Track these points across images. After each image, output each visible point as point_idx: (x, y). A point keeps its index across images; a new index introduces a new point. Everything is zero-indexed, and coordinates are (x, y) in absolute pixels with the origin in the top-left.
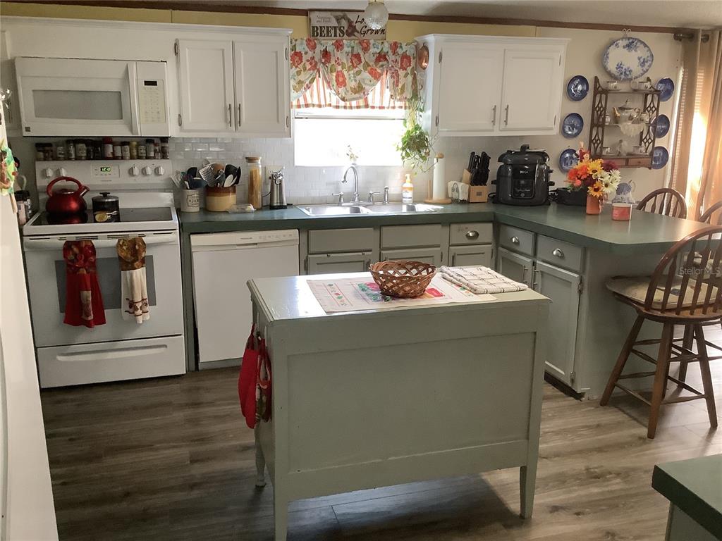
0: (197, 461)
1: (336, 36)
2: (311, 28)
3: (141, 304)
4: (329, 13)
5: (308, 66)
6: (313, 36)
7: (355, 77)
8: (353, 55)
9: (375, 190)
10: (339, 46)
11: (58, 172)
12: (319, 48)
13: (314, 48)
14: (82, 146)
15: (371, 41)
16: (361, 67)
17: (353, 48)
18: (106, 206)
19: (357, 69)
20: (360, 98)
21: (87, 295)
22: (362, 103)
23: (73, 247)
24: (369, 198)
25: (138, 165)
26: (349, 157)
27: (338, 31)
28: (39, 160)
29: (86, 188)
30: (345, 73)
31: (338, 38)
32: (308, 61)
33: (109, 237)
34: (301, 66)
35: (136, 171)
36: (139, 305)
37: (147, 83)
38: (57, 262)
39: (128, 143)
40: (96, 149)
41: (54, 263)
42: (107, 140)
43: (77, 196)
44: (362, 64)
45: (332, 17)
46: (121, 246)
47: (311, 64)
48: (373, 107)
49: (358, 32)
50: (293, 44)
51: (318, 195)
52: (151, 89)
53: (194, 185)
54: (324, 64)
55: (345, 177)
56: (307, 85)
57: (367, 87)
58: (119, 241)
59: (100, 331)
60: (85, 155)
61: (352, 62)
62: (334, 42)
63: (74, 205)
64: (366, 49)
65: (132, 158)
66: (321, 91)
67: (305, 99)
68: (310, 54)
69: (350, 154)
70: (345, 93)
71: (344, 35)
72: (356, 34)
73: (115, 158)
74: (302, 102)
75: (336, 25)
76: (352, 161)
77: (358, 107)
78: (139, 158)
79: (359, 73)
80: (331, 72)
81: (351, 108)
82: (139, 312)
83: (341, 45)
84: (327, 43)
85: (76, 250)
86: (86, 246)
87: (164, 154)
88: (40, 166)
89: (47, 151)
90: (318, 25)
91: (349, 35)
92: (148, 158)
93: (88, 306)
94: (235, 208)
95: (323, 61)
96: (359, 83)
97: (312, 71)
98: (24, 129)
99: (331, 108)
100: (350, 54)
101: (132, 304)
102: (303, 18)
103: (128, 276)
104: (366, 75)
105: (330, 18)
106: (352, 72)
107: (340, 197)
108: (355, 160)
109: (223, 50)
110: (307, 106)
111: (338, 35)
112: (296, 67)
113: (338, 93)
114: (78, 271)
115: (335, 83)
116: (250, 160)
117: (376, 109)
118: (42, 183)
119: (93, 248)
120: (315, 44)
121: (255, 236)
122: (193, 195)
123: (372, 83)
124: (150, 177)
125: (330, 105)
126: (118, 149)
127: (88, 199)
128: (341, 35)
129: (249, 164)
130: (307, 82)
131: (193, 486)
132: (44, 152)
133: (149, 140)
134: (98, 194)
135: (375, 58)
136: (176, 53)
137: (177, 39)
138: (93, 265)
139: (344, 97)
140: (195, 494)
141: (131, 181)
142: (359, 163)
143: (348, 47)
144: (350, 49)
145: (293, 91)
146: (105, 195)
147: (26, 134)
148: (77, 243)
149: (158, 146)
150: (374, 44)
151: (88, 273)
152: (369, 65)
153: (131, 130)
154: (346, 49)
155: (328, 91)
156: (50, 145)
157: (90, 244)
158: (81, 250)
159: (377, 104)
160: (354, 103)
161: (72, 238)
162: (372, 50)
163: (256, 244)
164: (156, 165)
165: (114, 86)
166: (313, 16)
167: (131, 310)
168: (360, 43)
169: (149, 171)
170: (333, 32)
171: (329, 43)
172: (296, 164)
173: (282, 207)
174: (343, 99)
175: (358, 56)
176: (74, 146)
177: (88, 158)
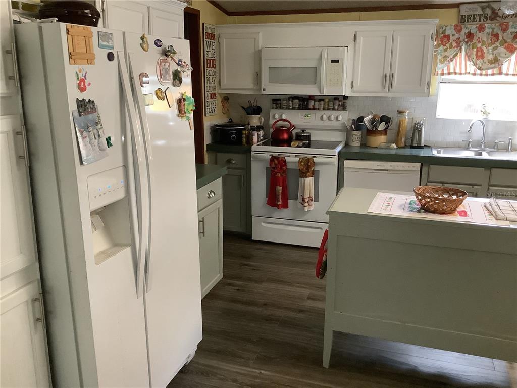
0: (311, 299)
1: (480, 21)
2: (460, 17)
3: (308, 199)
4: (476, 4)
5: (454, 44)
6: (461, 22)
7: (492, 51)
8: (492, 35)
9: (501, 140)
10: (481, 29)
11: (281, 116)
12: (465, 31)
13: (460, 31)
14: (297, 101)
15: (510, 24)
16: (498, 44)
17: (493, 29)
18: (302, 138)
19: (495, 45)
20: (495, 67)
21: (280, 189)
22: (496, 71)
23: (275, 160)
24: (494, 146)
25: (326, 114)
26: (482, 113)
27: (482, 18)
28: (273, 108)
29: (294, 126)
30: (485, 49)
31: (482, 22)
32: (454, 41)
33: (296, 156)
34: (448, 45)
35: (325, 117)
36: (307, 200)
37: (333, 61)
38: (267, 168)
39: (323, 100)
40: (304, 103)
41: (265, 168)
42: (311, 97)
43: (288, 131)
44: (499, 41)
45: (478, 7)
46: (301, 162)
47: (457, 43)
48: (507, 74)
49: (500, 17)
50: (444, 29)
51: (452, 141)
52: (335, 65)
53: (358, 128)
54: (467, 43)
55: (470, 128)
56: (451, 59)
57: (501, 59)
58: (300, 159)
59: (285, 213)
60: (298, 106)
61: (491, 40)
62: (478, 25)
63: (286, 136)
64: (504, 30)
65: (324, 109)
66: (463, 63)
67: (449, 69)
68: (457, 36)
69: (483, 110)
70: (482, 64)
71: (487, 20)
72: (498, 18)
73: (314, 109)
74: (446, 71)
75: (481, 13)
76: (484, 116)
77: (493, 75)
78: (328, 109)
79: (496, 48)
80: (473, 48)
81: (487, 75)
82: (306, 204)
83: (483, 28)
84: (471, 27)
85: (276, 162)
86: (282, 160)
87: (343, 107)
88: (272, 112)
89: (278, 104)
90: (466, 14)
91: (492, 19)
92: (334, 109)
93: (279, 195)
94: (383, 145)
95: (466, 40)
96: (496, 56)
97: (456, 48)
98: (262, 90)
99: (470, 75)
100: (490, 34)
101: (303, 199)
102: (455, 10)
103: (303, 181)
104: (502, 50)
105: (477, 8)
106: (491, 48)
107: (469, 143)
108: (487, 115)
109: (386, 37)
110: (449, 74)
111: (482, 20)
112: (444, 46)
113: (475, 64)
114: (276, 174)
115: (474, 56)
116: (400, 112)
117: (509, 76)
118: (272, 122)
119: (285, 161)
120: (461, 28)
121: (388, 165)
122: (357, 135)
123: (507, 55)
124: (332, 122)
125: (469, 73)
126: (317, 103)
127: (294, 132)
128: (485, 20)
129: (399, 115)
130: (451, 56)
131: (301, 311)
132: (276, 104)
133: (336, 98)
134: (299, 131)
135: (512, 36)
136: (355, 41)
137: (356, 32)
138: (285, 171)
139: (481, 67)
140: (301, 315)
141: (321, 123)
142: (491, 117)
143: (489, 29)
144: (491, 30)
145: (439, 63)
146: (303, 131)
147: (264, 93)
148: (277, 158)
149: (340, 102)
150: (512, 26)
151: (281, 176)
152: (506, 42)
153: (320, 91)
154: (487, 30)
155: (468, 63)
156: (280, 100)
157: (284, 159)
158: (279, 162)
159: (511, 72)
160: (490, 72)
161: (276, 155)
162: (510, 30)
163: (387, 170)
164: (337, 114)
165: (313, 64)
166: (463, 8)
167: (303, 202)
168: (500, 25)
169: (332, 118)
170: (478, 18)
171: (473, 28)
172: (437, 117)
173: (420, 147)
174: (480, 69)
175: (497, 36)
176: (293, 101)
177: (299, 108)
